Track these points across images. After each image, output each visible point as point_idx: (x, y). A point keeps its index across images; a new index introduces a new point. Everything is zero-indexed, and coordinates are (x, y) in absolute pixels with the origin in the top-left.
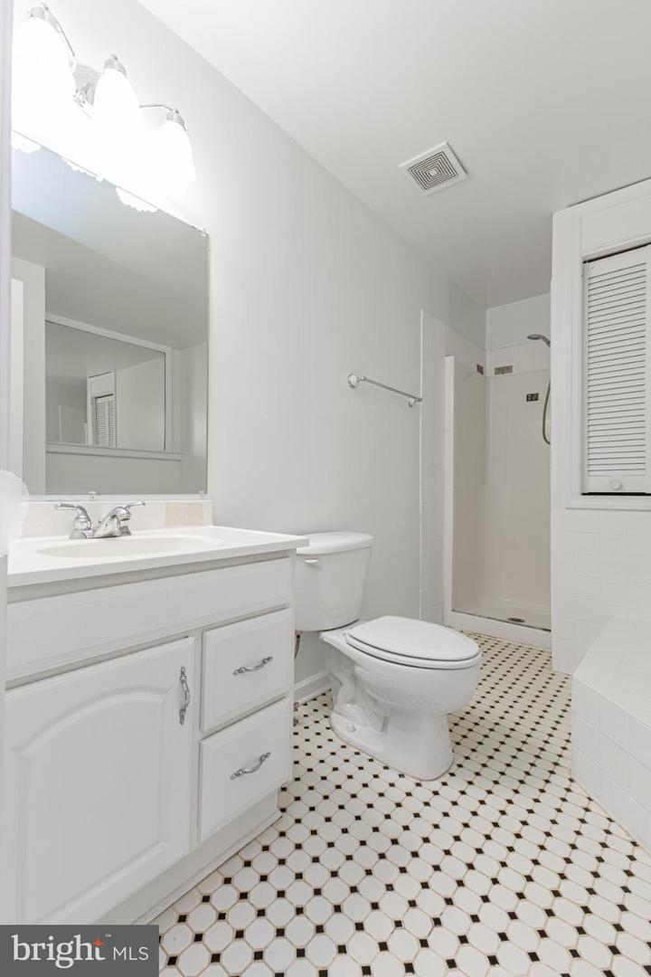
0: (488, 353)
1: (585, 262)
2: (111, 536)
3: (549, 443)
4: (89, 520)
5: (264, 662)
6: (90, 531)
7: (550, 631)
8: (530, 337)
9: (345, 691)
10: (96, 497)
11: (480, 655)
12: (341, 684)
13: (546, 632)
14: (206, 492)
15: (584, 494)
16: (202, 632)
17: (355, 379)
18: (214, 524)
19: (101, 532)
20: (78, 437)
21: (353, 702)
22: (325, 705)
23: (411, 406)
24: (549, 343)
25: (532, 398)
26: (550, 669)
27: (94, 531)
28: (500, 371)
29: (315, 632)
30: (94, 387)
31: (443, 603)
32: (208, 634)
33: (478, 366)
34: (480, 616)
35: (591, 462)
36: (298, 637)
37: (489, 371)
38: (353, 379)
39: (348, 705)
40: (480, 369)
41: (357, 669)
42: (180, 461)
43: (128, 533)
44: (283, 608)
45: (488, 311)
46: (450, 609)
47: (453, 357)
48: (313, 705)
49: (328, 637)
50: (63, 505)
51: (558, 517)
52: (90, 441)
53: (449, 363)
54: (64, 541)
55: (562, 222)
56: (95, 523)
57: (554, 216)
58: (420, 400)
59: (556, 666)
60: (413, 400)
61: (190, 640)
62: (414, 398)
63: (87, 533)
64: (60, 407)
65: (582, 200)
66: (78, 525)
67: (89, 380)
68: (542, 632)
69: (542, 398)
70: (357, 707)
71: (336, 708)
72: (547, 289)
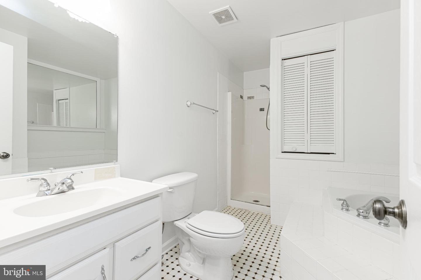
0: (244, 90)
1: (282, 60)
2: (63, 192)
3: (269, 130)
4: (49, 185)
5: (147, 251)
6: (49, 191)
7: (270, 206)
8: (261, 86)
9: (185, 247)
10: (54, 171)
11: (245, 229)
12: (184, 244)
13: (268, 207)
14: (117, 161)
15: (282, 152)
16: (114, 244)
17: (190, 103)
18: (121, 176)
19: (56, 191)
20: (48, 121)
21: (189, 251)
22: (176, 253)
23: (214, 114)
24: (268, 89)
25: (262, 110)
26: (270, 224)
27: (52, 191)
28: (249, 98)
29: (172, 221)
30: (57, 95)
31: (227, 196)
32: (116, 244)
33: (241, 96)
34: (242, 201)
35: (285, 140)
36: (163, 224)
37: (245, 98)
38: (189, 103)
39: (187, 253)
40: (242, 97)
41: (191, 239)
42: (104, 132)
43: (73, 189)
44: (157, 221)
45: (245, 73)
46: (230, 198)
47: (231, 93)
48: (171, 253)
49: (178, 223)
50: (32, 179)
51: (273, 162)
52: (55, 123)
53: (229, 94)
54: (32, 198)
55: (274, 42)
56: (52, 186)
57: (272, 40)
58: (217, 111)
59: (272, 222)
60: (215, 111)
61: (107, 250)
62: (215, 110)
63: (46, 192)
64: (37, 104)
65: (282, 35)
66: (42, 189)
67: (54, 91)
68: (267, 207)
69: (266, 110)
70: (191, 253)
71: (181, 254)
72: (268, 66)
